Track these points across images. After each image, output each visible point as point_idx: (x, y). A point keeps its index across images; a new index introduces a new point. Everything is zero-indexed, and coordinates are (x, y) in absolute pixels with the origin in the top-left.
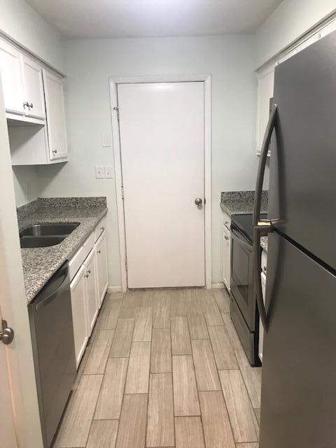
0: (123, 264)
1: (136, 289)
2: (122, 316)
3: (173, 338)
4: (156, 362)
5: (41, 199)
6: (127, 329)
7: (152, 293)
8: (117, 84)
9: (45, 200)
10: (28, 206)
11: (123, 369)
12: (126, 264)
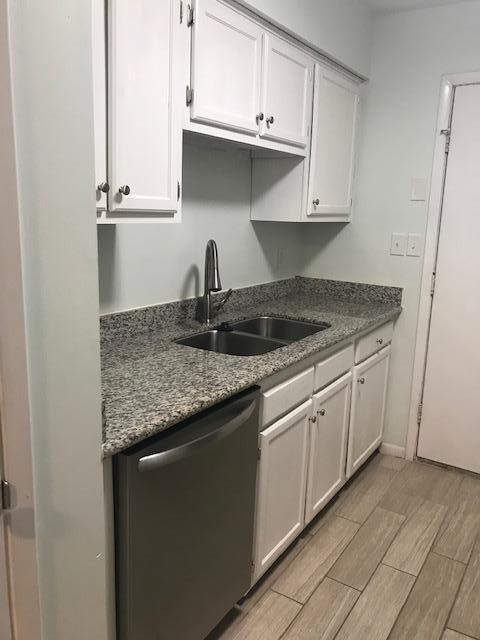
0: (414, 412)
1: (431, 462)
2: (385, 504)
3: (464, 589)
4: (408, 627)
5: (301, 278)
6: (384, 532)
7: (459, 478)
8: (454, 87)
9: (306, 280)
10: (272, 286)
11: (341, 609)
12: (420, 413)
